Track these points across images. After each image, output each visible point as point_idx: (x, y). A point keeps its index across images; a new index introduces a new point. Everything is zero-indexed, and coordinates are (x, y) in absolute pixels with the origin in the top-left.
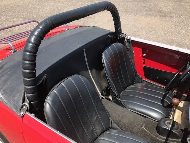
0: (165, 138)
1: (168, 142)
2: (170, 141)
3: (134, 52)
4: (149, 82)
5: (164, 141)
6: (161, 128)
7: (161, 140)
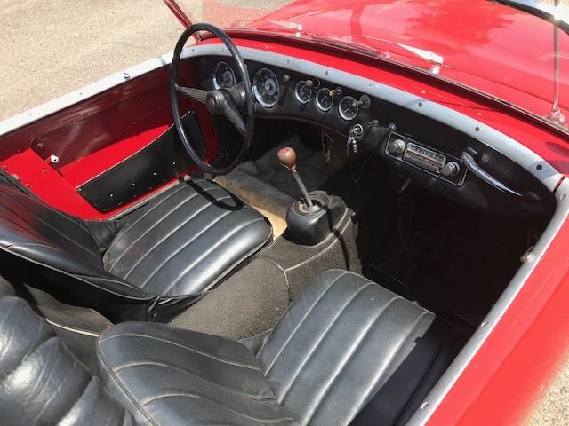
0: (331, 235)
1: (341, 233)
2: (341, 228)
3: (16, 177)
4: (124, 215)
5: (336, 240)
6: (312, 231)
7: (332, 245)
